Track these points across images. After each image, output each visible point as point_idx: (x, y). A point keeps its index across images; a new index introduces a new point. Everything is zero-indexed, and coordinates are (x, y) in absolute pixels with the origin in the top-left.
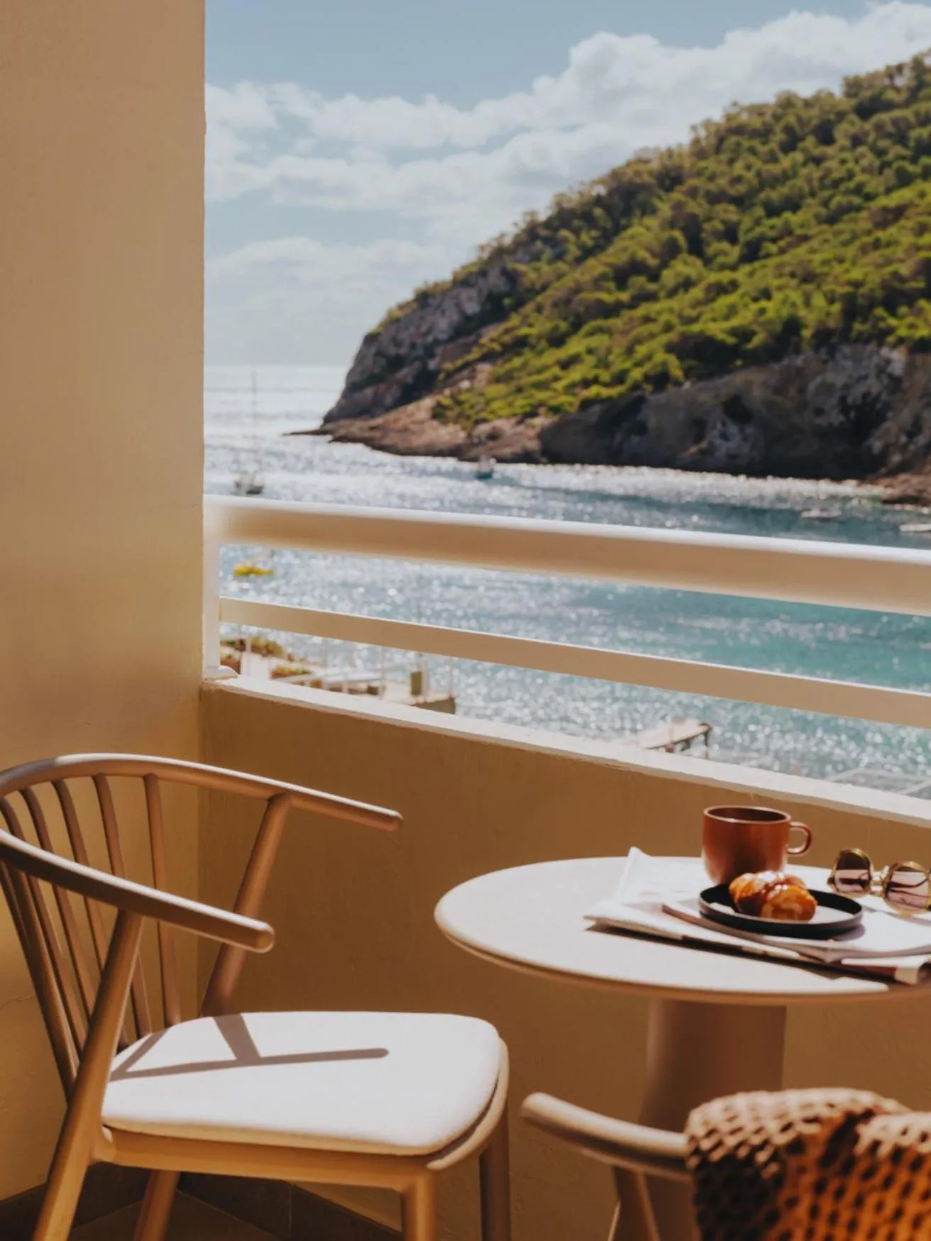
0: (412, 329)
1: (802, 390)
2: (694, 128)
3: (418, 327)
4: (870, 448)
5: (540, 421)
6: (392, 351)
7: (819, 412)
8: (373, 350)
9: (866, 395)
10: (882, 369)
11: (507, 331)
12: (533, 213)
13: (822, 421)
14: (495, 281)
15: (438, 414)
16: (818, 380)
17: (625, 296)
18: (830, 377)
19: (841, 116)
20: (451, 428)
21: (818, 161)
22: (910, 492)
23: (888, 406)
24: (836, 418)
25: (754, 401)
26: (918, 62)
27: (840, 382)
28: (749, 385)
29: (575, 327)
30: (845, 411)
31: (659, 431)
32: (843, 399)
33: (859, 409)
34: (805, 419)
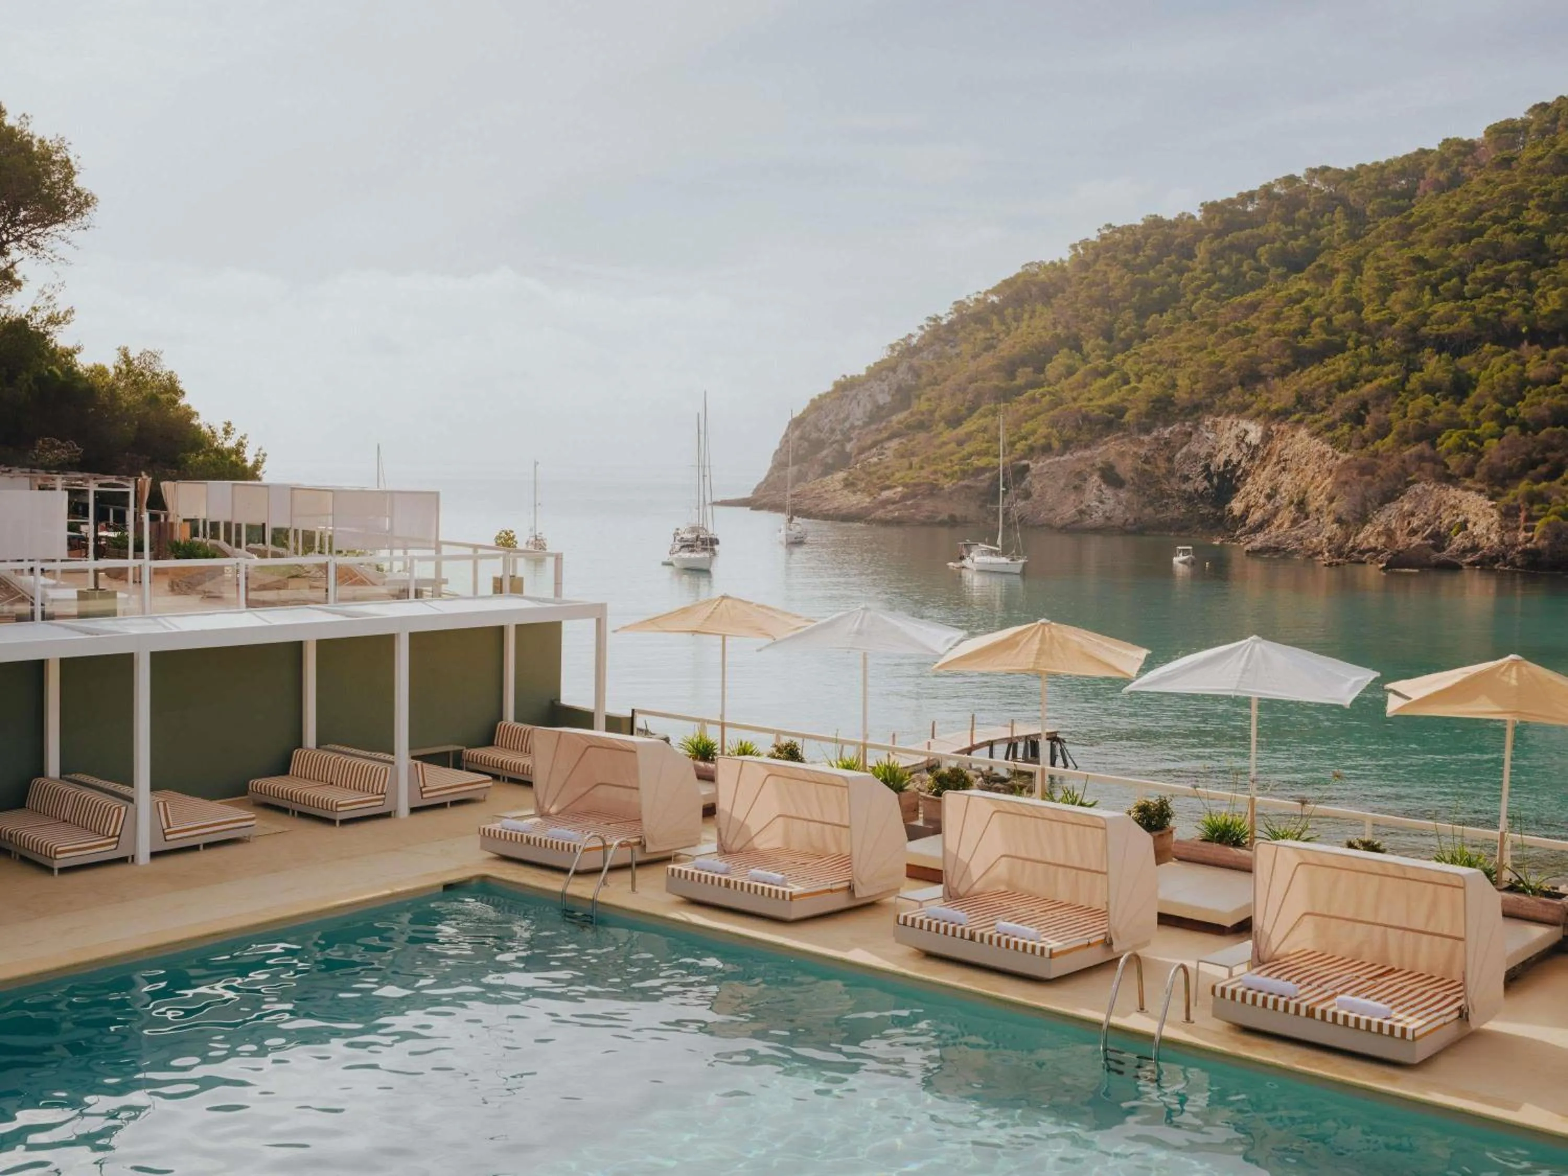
0: (831, 417)
1: (1170, 460)
2: (1074, 247)
3: (837, 415)
4: (1231, 511)
6: (814, 435)
7: (1186, 479)
8: (797, 433)
9: (1227, 463)
10: (1241, 440)
12: (936, 319)
13: (1188, 487)
14: (903, 375)
15: (849, 484)
16: (1184, 450)
17: (1015, 384)
18: (1194, 447)
20: (859, 496)
21: (1182, 271)
22: (1271, 543)
23: (1246, 473)
24: (1202, 485)
25: (1125, 468)
26: (1267, 191)
27: (1203, 452)
28: (1122, 455)
29: (972, 410)
30: (1209, 477)
31: (1042, 495)
32: (1207, 467)
33: (1221, 475)
34: (1173, 485)
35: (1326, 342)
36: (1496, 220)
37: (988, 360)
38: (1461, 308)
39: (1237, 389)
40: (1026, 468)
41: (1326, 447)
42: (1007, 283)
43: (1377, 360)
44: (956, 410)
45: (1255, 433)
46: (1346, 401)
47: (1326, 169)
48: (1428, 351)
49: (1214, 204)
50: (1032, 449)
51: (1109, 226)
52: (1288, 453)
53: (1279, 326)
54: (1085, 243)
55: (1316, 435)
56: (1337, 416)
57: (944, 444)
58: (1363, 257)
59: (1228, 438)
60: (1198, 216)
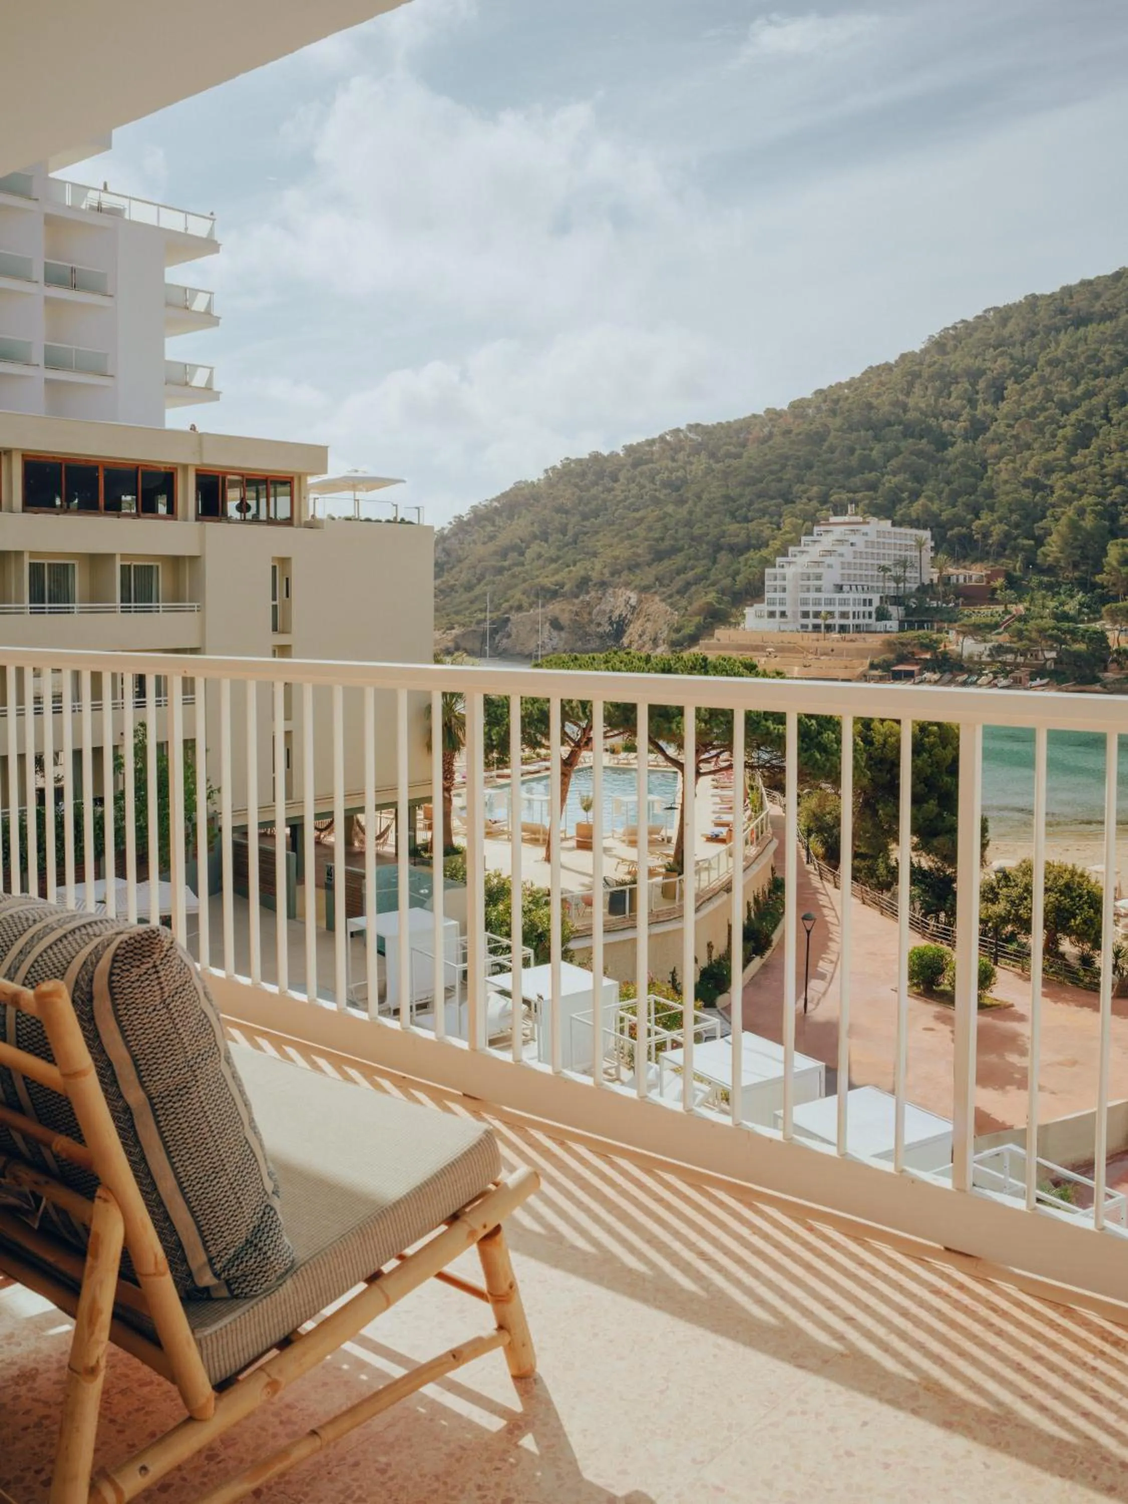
1: (590, 614)
2: (546, 471)
5: (456, 631)
7: (599, 625)
9: (620, 615)
10: (627, 602)
11: (443, 582)
12: (459, 518)
13: (601, 630)
16: (598, 608)
17: (506, 564)
18: (603, 607)
19: (623, 465)
21: (610, 490)
23: (630, 622)
24: (608, 628)
25: (565, 619)
26: (662, 438)
27: (608, 609)
28: (563, 610)
29: (479, 581)
30: (611, 624)
31: (518, 636)
32: (610, 618)
33: (617, 623)
34: (592, 628)
35: (673, 546)
36: (772, 472)
37: (492, 547)
38: (741, 528)
39: (626, 572)
40: (508, 619)
41: (668, 608)
42: (504, 495)
43: (697, 559)
44: (469, 581)
45: (634, 598)
46: (679, 582)
47: (698, 425)
48: (723, 552)
49: (631, 446)
50: (511, 608)
51: (567, 459)
52: (650, 610)
53: (651, 535)
54: (554, 468)
55: (663, 600)
56: (674, 590)
57: (461, 603)
58: (702, 491)
59: (621, 600)
60: (622, 454)
